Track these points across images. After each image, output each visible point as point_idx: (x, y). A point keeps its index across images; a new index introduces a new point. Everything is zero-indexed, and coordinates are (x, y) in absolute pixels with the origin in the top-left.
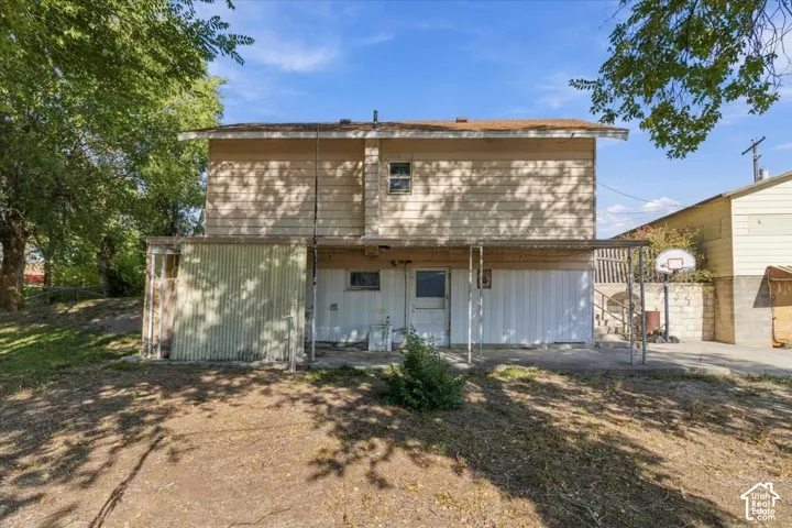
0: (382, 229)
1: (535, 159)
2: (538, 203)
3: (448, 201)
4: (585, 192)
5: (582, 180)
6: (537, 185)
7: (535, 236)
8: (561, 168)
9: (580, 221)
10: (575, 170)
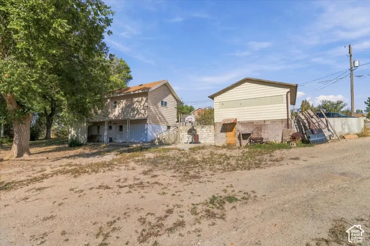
0: (112, 116)
1: (137, 97)
2: (138, 108)
3: (122, 109)
4: (146, 104)
5: (146, 101)
6: (138, 104)
7: (137, 117)
8: (142, 99)
9: (145, 111)
10: (145, 99)
